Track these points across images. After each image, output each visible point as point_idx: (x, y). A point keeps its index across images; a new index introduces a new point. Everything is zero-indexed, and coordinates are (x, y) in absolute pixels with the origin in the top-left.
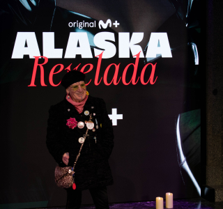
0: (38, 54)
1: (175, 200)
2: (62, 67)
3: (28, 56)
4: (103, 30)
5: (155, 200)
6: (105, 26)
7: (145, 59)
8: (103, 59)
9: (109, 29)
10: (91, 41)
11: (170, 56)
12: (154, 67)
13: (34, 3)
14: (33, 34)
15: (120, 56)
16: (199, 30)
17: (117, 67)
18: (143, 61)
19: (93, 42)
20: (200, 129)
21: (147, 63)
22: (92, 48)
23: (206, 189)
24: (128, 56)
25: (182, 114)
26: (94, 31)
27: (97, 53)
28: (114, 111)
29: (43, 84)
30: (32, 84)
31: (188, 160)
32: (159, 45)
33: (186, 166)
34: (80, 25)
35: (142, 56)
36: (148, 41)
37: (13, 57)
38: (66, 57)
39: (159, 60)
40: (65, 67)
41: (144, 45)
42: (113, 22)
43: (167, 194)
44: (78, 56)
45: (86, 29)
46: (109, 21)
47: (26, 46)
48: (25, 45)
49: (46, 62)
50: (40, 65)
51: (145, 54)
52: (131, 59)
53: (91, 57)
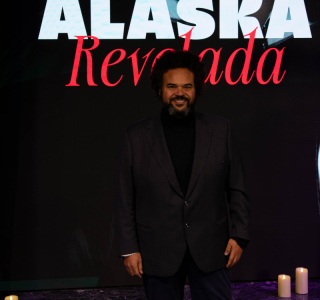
1: (311, 279)
2: (123, 53)
3: (66, 35)
5: (277, 280)
7: (265, 40)
8: (192, 41)
10: (172, 9)
11: (309, 36)
12: (280, 54)
17: (217, 55)
18: (261, 45)
19: (175, 11)
21: (267, 47)
24: (236, 36)
29: (91, 82)
30: (73, 82)
32: (289, 17)
35: (259, 35)
36: (271, 10)
37: (40, 38)
38: (129, 37)
41: (263, 16)
43: (298, 269)
44: (151, 36)
47: (62, 17)
49: (96, 45)
50: (87, 51)
51: (264, 31)
52: (241, 41)
53: (173, 37)
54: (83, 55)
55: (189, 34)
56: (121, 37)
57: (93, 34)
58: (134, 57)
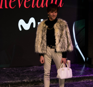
20: (84, 29)
23: (88, 58)
25: (76, 22)
29: (6, 7)
31: (78, 44)
33: (77, 47)
43: (68, 61)
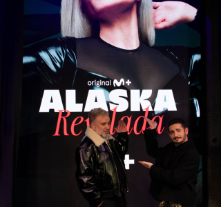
0: (62, 109)
2: (82, 119)
3: (53, 110)
4: (117, 88)
6: (119, 85)
7: (153, 112)
9: (122, 87)
10: (107, 97)
11: (175, 109)
12: (161, 119)
13: (58, 65)
14: (57, 92)
15: (132, 110)
16: (199, 87)
17: (129, 119)
21: (155, 115)
22: (108, 103)
24: (139, 110)
26: (110, 88)
27: (112, 107)
28: (127, 156)
30: (57, 134)
32: (165, 100)
34: (98, 84)
37: (40, 111)
38: (85, 111)
39: (166, 114)
40: (85, 119)
41: (152, 100)
42: (126, 81)
45: (103, 87)
46: (122, 80)
47: (52, 101)
48: (50, 101)
49: (68, 115)
50: (64, 118)
51: (153, 107)
52: (142, 112)
53: (107, 110)
54: (62, 120)
55: (115, 109)
56: (81, 110)
57: (67, 109)
58: (88, 120)
